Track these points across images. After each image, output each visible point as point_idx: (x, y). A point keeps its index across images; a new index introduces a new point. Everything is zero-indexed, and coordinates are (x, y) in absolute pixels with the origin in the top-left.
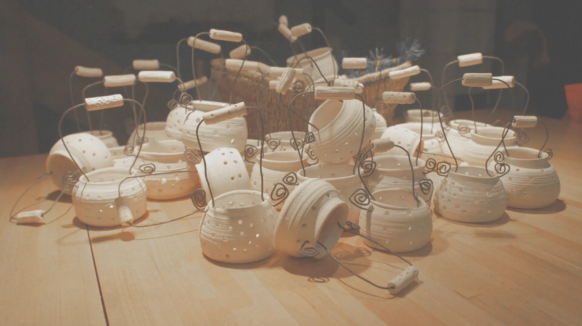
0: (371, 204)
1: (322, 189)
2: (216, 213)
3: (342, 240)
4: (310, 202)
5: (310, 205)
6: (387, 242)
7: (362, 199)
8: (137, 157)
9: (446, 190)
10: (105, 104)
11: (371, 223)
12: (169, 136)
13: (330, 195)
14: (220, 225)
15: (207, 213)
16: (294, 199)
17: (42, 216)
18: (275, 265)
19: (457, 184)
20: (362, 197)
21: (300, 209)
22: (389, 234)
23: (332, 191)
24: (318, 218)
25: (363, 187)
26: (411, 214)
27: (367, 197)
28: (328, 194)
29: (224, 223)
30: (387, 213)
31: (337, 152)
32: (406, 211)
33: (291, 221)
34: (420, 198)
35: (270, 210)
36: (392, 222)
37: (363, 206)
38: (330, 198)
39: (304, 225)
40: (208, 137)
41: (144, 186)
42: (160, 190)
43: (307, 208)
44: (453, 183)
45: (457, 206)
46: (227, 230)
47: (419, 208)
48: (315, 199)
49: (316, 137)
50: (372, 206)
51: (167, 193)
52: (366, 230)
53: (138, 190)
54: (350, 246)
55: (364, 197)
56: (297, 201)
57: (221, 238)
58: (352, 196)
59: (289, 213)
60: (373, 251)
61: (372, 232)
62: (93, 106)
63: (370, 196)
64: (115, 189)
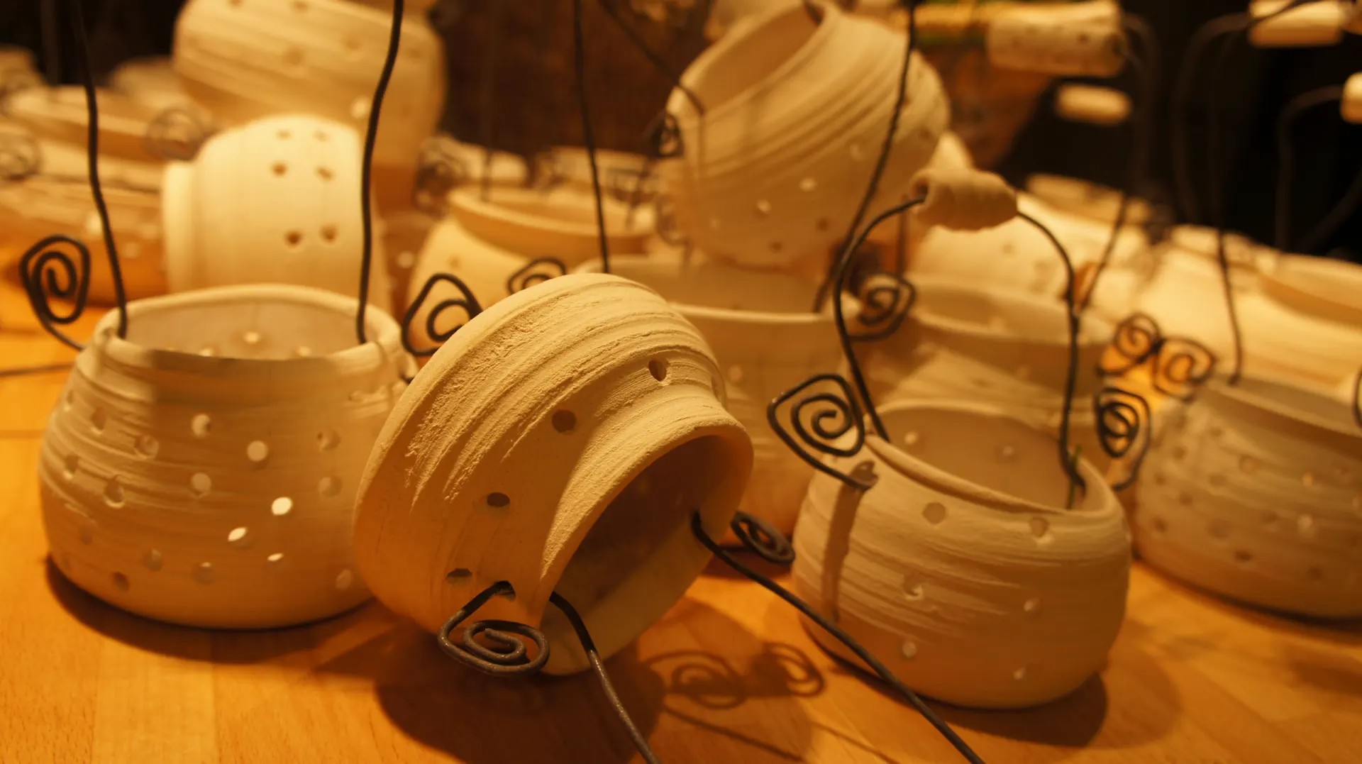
0: (865, 454)
1: (630, 331)
3: (706, 590)
4: (550, 386)
5: (547, 403)
6: (910, 649)
7: (828, 425)
9: (1180, 454)
11: (852, 545)
13: (669, 370)
14: (110, 422)
16: (472, 354)
18: (345, 667)
19: (1234, 438)
20: (831, 414)
21: (489, 411)
22: (926, 614)
23: (686, 351)
24: (576, 478)
25: (844, 370)
26: (1046, 540)
27: (853, 418)
28: (656, 365)
29: (127, 414)
30: (934, 513)
31: (761, 215)
32: (1029, 516)
33: (431, 468)
34: (1086, 467)
35: (380, 395)
36: (952, 559)
37: (827, 460)
38: (664, 383)
39: (498, 500)
40: (261, 72)
43: (528, 416)
44: (1216, 433)
45: (1218, 529)
46: (133, 453)
47: (1075, 513)
48: (582, 374)
49: (691, 140)
50: (870, 465)
52: (819, 568)
54: (735, 627)
55: (840, 414)
56: (486, 364)
57: (97, 488)
58: (782, 399)
59: (431, 421)
60: (835, 671)
61: (844, 587)
63: (867, 419)
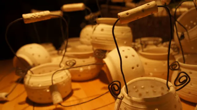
2: (132, 102)
8: (64, 56)
10: (37, 18)
12: (82, 43)
15: (123, 100)
17: (6, 96)
35: (177, 96)
41: (69, 74)
42: (79, 76)
51: (84, 77)
53: (66, 78)
62: (28, 19)
64: (49, 79)
